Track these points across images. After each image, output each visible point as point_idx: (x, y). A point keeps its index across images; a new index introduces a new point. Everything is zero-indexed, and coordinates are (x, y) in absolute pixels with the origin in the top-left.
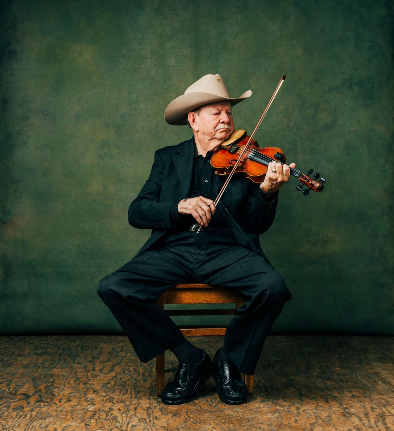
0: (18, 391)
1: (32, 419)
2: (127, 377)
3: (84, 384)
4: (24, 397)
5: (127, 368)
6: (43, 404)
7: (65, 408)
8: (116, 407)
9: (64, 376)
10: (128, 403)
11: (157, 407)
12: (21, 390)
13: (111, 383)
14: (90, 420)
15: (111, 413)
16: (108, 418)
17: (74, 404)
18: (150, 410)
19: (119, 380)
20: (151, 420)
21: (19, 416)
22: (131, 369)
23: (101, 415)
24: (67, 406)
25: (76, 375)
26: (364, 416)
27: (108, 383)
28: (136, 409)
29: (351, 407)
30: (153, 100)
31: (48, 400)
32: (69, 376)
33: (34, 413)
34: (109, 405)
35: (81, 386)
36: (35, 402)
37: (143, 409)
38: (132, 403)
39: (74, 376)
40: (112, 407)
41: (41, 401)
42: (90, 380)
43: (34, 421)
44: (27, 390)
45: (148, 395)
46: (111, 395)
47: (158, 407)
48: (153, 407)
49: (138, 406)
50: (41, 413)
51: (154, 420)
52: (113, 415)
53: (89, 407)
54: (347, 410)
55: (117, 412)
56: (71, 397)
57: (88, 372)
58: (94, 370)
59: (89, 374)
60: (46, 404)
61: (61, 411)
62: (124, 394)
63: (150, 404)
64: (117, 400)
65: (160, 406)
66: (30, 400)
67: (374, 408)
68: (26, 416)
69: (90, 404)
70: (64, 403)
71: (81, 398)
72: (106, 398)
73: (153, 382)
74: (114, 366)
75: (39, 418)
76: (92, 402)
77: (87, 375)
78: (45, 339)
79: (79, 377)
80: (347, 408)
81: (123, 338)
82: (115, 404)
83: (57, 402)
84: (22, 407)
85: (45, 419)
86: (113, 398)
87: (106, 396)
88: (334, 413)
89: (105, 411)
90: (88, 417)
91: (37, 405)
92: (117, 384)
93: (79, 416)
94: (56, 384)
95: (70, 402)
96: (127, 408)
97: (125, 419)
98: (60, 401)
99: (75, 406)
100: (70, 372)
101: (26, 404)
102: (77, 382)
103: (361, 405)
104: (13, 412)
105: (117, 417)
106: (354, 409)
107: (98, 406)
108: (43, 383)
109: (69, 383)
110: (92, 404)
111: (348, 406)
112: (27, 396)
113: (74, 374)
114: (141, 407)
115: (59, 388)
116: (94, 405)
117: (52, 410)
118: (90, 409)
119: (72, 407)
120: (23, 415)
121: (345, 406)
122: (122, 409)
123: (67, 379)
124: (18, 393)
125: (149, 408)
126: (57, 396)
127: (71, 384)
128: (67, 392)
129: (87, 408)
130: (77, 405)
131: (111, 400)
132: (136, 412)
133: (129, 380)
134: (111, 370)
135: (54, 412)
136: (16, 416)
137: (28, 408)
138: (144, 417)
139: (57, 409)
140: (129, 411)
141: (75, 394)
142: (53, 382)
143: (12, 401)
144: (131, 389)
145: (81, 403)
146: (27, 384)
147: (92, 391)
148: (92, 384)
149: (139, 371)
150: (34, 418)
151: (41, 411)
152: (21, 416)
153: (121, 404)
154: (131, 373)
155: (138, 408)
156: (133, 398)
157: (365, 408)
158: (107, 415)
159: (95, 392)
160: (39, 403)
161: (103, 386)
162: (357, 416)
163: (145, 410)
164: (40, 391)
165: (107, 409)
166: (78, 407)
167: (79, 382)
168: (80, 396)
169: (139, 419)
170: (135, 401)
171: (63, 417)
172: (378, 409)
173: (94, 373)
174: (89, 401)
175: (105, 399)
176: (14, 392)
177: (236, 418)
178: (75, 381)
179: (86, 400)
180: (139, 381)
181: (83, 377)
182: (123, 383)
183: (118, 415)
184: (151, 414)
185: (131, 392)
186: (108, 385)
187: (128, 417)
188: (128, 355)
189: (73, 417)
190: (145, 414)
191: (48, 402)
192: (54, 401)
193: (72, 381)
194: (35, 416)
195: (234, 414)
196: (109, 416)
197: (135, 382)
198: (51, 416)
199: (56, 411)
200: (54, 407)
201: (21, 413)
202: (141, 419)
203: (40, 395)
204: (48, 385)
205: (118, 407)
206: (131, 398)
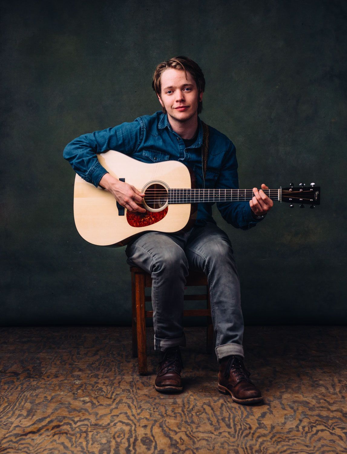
0: (7, 370)
1: (23, 390)
2: (110, 359)
3: (70, 364)
4: (13, 374)
5: (111, 352)
6: (32, 379)
7: (53, 382)
8: (101, 381)
9: (50, 359)
10: (112, 378)
11: (139, 381)
12: (9, 369)
13: (95, 364)
14: (77, 391)
15: (96, 385)
16: (93, 389)
17: (61, 379)
18: (133, 383)
19: (103, 361)
20: (134, 390)
21: (10, 388)
22: (114, 353)
23: (88, 387)
24: (55, 381)
25: (62, 358)
26: (331, 386)
27: (93, 364)
28: (119, 382)
29: (320, 380)
30: (136, 92)
31: (37, 376)
32: (55, 359)
33: (25, 386)
34: (95, 380)
35: (67, 366)
36: (24, 378)
37: (127, 383)
38: (116, 378)
39: (60, 358)
40: (97, 381)
41: (30, 377)
42: (76, 361)
43: (25, 391)
44: (15, 369)
45: (131, 373)
46: (96, 373)
47: (141, 381)
48: (136, 381)
49: (121, 380)
50: (31, 385)
51: (136, 390)
52: (98, 386)
53: (75, 381)
54: (316, 382)
55: (103, 385)
56: (58, 374)
57: (73, 355)
58: (78, 353)
59: (74, 357)
60: (35, 379)
61: (50, 384)
62: (108, 372)
63: (133, 379)
64: (102, 376)
65: (142, 380)
66: (19, 376)
67: (341, 381)
68: (17, 388)
69: (76, 379)
70: (52, 378)
71: (67, 375)
72: (92, 374)
73: (136, 363)
74: (98, 351)
75: (30, 389)
76: (78, 377)
77: (72, 358)
78: (28, 330)
79: (64, 359)
80: (316, 381)
81: (106, 329)
82: (100, 379)
83: (45, 378)
84: (13, 382)
85: (35, 390)
86: (98, 375)
87: (91, 373)
88: (304, 384)
89: (90, 384)
90: (75, 389)
91: (27, 380)
92: (101, 365)
93: (67, 388)
94: (43, 364)
95: (58, 378)
96: (111, 382)
97: (109, 389)
98: (48, 377)
99: (63, 380)
100: (55, 356)
101: (16, 379)
102: (63, 363)
103: (329, 378)
104: (4, 385)
105: (102, 388)
106: (323, 381)
107: (84, 381)
108: (30, 364)
109: (55, 364)
110: (78, 379)
111: (317, 379)
112: (16, 374)
113: (60, 357)
114: (125, 381)
115: (47, 367)
116: (80, 380)
117: (41, 383)
118: (77, 383)
119: (60, 382)
120: (14, 387)
121: (315, 379)
122: (106, 382)
123: (53, 361)
124: (7, 372)
125: (133, 381)
126: (45, 373)
127: (57, 365)
128: (54, 371)
129: (74, 382)
130: (64, 380)
131: (96, 376)
132: (120, 385)
133: (113, 361)
134: (95, 354)
135: (43, 385)
136: (8, 388)
137: (18, 383)
138: (127, 388)
139: (45, 383)
140: (113, 384)
141: (61, 372)
142: (40, 363)
143: (2, 378)
144: (115, 368)
145: (68, 378)
146: (15, 365)
147: (78, 370)
148: (77, 365)
149: (123, 354)
150: (25, 389)
151: (31, 384)
152: (13, 388)
153: (106, 379)
154: (115, 356)
155: (122, 382)
156: (117, 374)
157: (333, 380)
158: (93, 387)
159: (80, 370)
160: (28, 379)
161: (88, 366)
162: (324, 386)
163: (128, 383)
164: (28, 370)
165: (92, 383)
166: (66, 381)
167: (65, 363)
168: (66, 373)
169: (122, 390)
170: (119, 377)
171: (52, 388)
172: (345, 382)
173: (79, 357)
174: (76, 377)
175: (90, 375)
176: (3, 371)
177: (213, 388)
178: (60, 363)
179: (73, 376)
180: (122, 362)
181: (68, 360)
182: (107, 364)
183: (103, 387)
184: (133, 386)
185: (115, 371)
186: (93, 365)
187: (113, 389)
188: (112, 342)
189: (61, 388)
190: (128, 386)
191: (36, 378)
192: (42, 377)
193: (58, 362)
194: (26, 388)
195: (211, 385)
196: (95, 388)
197: (118, 363)
198: (40, 388)
199: (45, 384)
200: (43, 382)
201: (12, 386)
202: (125, 389)
203: (28, 373)
204: (36, 365)
205: (103, 381)
206: (115, 374)
